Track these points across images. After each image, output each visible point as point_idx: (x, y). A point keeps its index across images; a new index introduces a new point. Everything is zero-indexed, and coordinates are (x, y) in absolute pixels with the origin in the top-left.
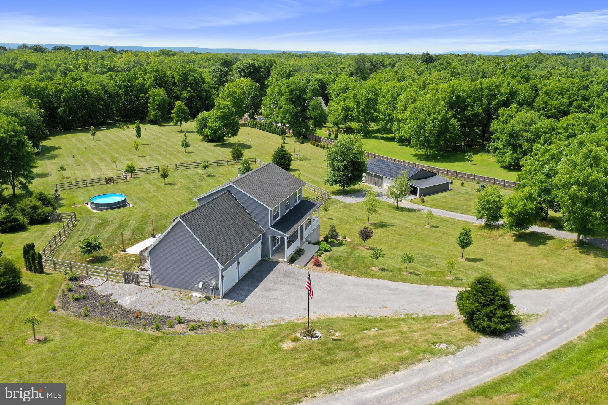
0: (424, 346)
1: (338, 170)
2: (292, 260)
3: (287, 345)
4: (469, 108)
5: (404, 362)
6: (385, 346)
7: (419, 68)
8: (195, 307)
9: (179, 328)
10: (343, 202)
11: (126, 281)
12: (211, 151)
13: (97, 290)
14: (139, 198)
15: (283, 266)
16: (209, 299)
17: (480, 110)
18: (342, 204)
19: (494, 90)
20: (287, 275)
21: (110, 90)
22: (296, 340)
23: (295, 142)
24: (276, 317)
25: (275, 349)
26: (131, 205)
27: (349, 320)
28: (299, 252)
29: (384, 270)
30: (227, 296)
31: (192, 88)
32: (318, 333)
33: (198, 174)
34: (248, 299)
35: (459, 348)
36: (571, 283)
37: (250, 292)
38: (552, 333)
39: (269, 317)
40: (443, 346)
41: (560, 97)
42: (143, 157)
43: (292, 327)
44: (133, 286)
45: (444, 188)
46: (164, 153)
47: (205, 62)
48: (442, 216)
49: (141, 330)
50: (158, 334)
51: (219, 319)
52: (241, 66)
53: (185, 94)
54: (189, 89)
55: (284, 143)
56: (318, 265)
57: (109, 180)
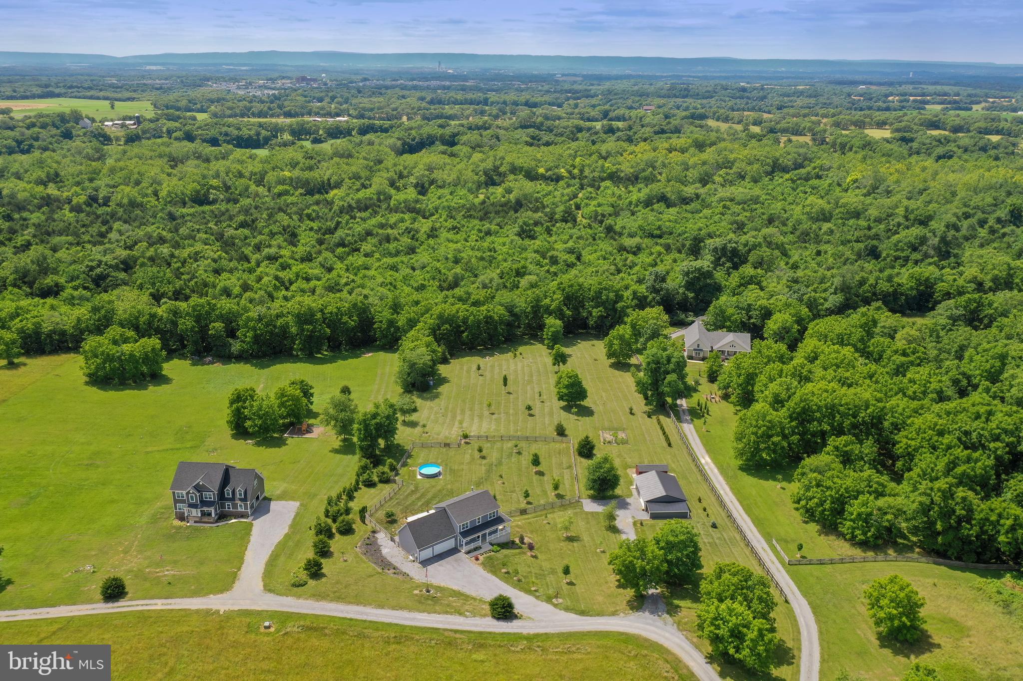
2: (468, 552)
3: (416, 592)
5: (447, 613)
6: (448, 605)
8: (404, 563)
9: (390, 571)
10: (582, 509)
11: (391, 539)
12: (551, 415)
13: (378, 540)
14: (451, 469)
15: (462, 555)
16: (414, 561)
18: (578, 510)
20: (456, 560)
22: (421, 591)
24: (428, 578)
25: (410, 591)
26: (440, 476)
28: (477, 548)
30: (421, 563)
31: (604, 307)
32: (432, 591)
33: (512, 448)
34: (428, 566)
35: (474, 616)
37: (432, 563)
38: (522, 627)
40: (468, 613)
43: (426, 585)
44: (392, 543)
45: (684, 516)
49: (377, 567)
50: (380, 571)
51: (408, 572)
53: (596, 312)
54: (600, 308)
55: (631, 413)
56: (477, 559)
57: (447, 445)
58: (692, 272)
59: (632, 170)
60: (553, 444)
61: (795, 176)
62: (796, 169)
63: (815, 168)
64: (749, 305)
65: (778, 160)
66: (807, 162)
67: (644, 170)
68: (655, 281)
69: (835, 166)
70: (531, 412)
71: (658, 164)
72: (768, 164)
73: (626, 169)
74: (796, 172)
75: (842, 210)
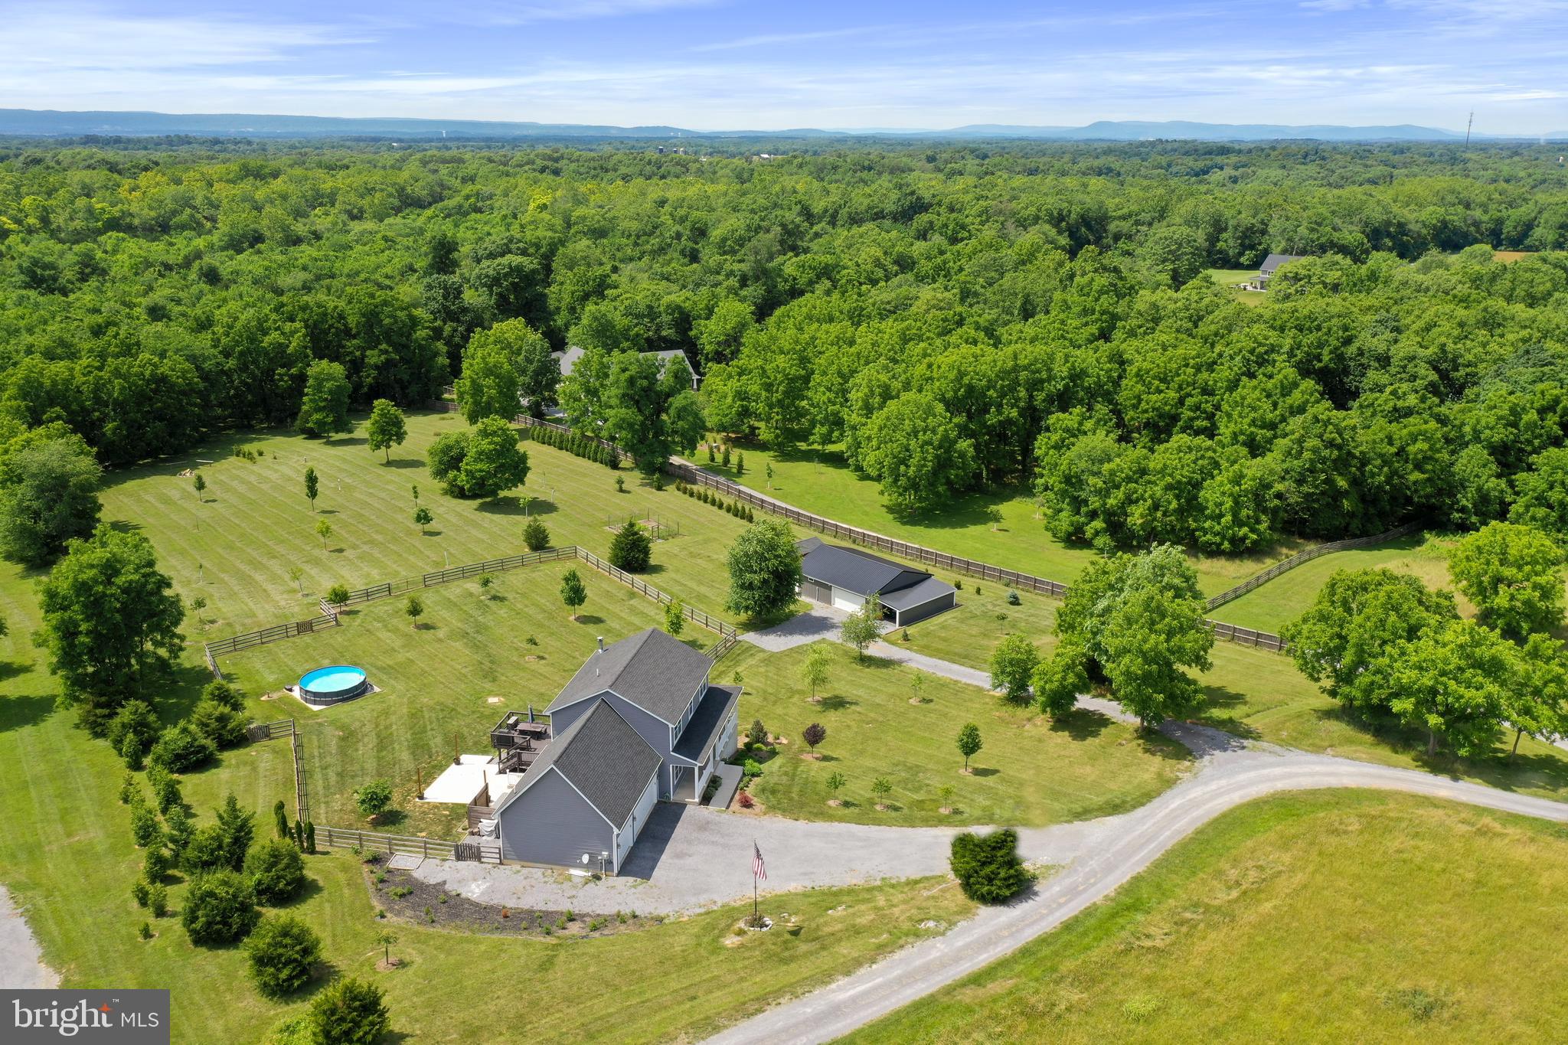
0: (906, 926)
1: (750, 587)
2: (706, 799)
3: (730, 941)
4: (993, 409)
5: (882, 950)
6: (857, 931)
7: (894, 246)
8: (581, 893)
9: (574, 928)
10: (763, 651)
11: (460, 857)
12: (475, 524)
13: (418, 875)
14: (381, 669)
15: (694, 810)
16: (597, 878)
17: (1014, 413)
18: (761, 655)
19: (1038, 371)
20: (704, 826)
21: (206, 365)
22: (741, 933)
23: (643, 485)
24: (703, 899)
25: (716, 949)
26: (377, 689)
27: (805, 895)
28: (714, 783)
29: (846, 804)
30: (623, 871)
31: (390, 343)
32: (768, 921)
33: (471, 595)
34: (656, 873)
35: (952, 924)
36: (1115, 808)
37: (655, 861)
38: (1073, 892)
39: (693, 900)
40: (931, 924)
41: (1163, 386)
42: (341, 551)
43: (730, 914)
44: (473, 864)
45: (945, 604)
46: (379, 538)
47: (362, 197)
48: (940, 674)
49: (524, 937)
50: (551, 940)
51: (626, 910)
52: (491, 272)
53: (373, 357)
54: (384, 346)
55: (621, 490)
56: (747, 804)
57: (304, 627)
58: (506, 275)
59: (153, 214)
60: (543, 567)
61: (442, 211)
62: (436, 202)
63: (467, 197)
64: (650, 307)
65: (403, 189)
66: (446, 193)
67: (174, 213)
68: (445, 297)
69: (498, 192)
70: (428, 527)
71: (198, 202)
72: (390, 195)
73: (141, 210)
74: (440, 205)
75: (580, 227)
